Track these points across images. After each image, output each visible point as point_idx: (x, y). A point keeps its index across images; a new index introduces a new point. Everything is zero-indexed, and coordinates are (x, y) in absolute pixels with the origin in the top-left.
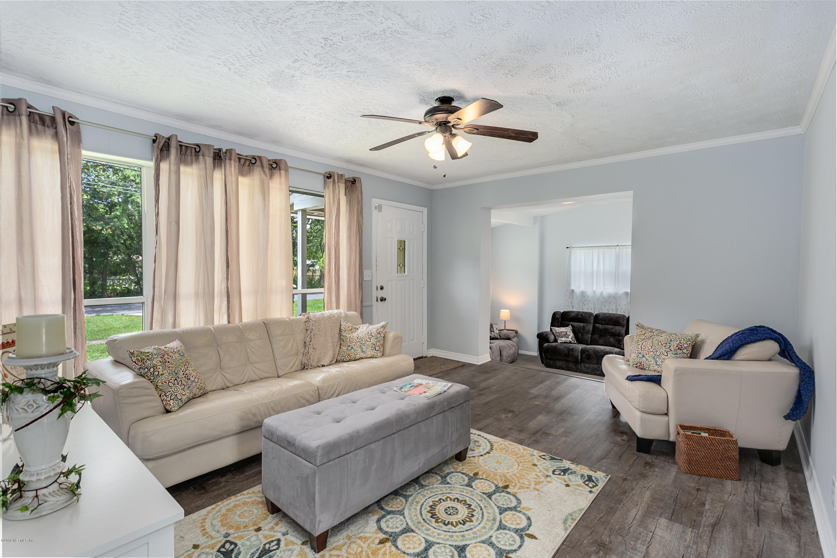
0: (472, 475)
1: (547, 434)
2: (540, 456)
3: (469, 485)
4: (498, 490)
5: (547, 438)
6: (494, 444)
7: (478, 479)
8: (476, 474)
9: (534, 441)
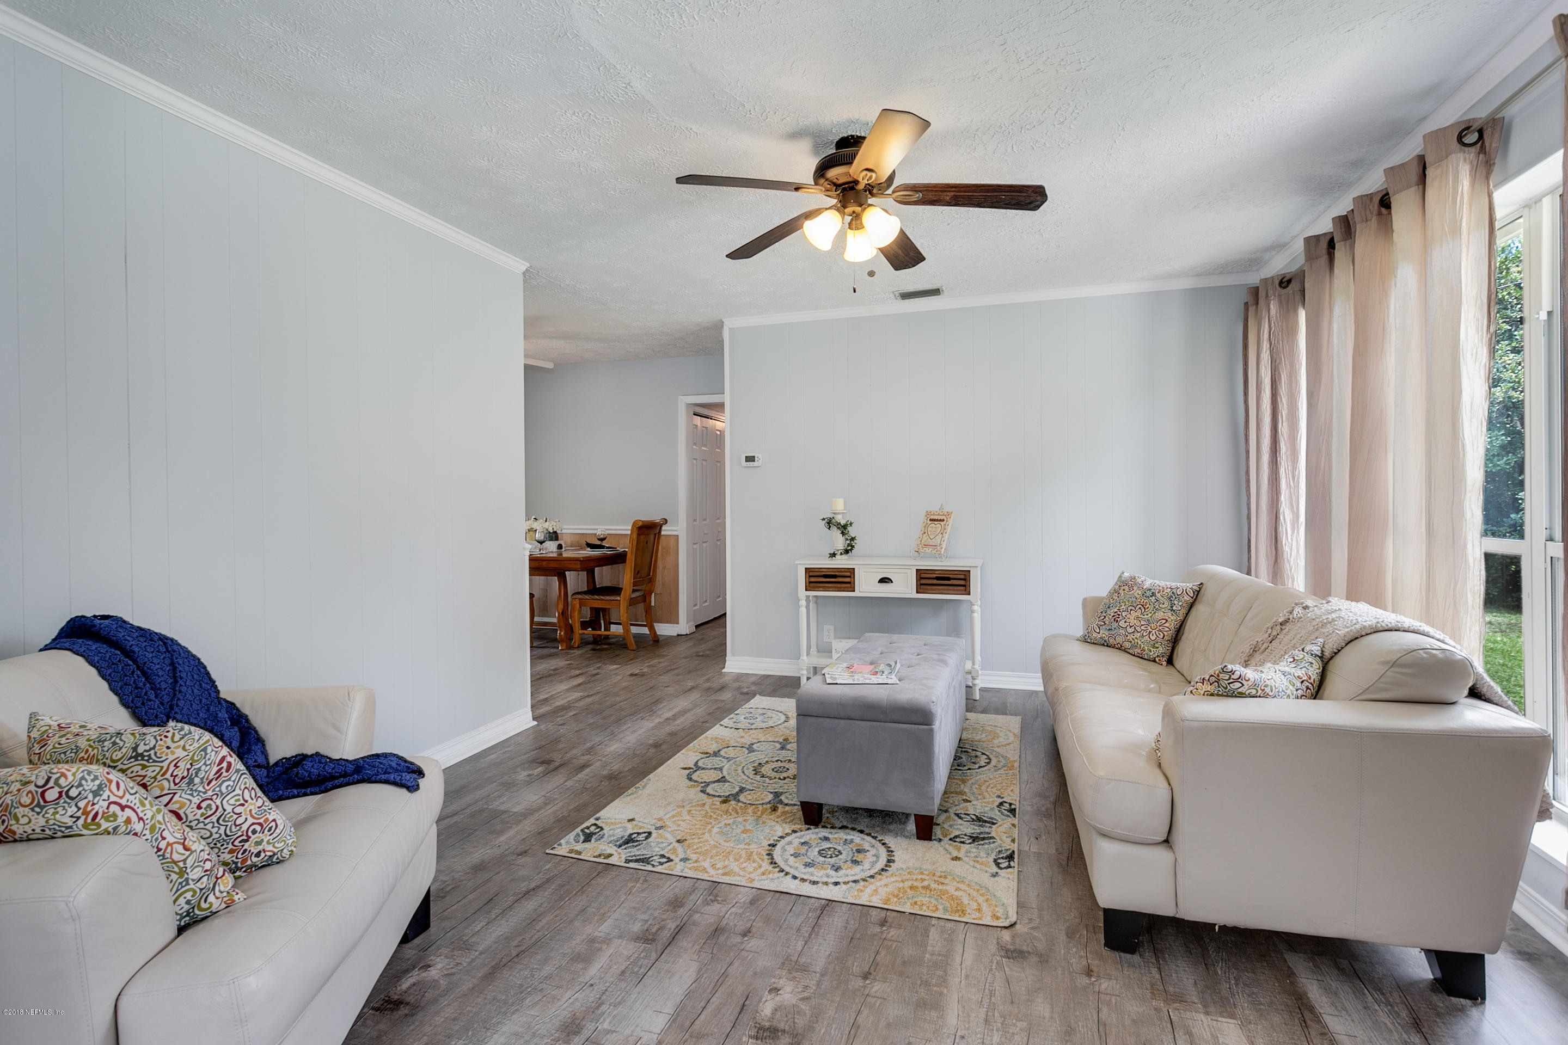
0: (780, 806)
1: (647, 938)
2: (670, 860)
3: (777, 795)
4: (736, 796)
5: (647, 921)
6: (770, 868)
7: (769, 802)
8: (774, 809)
9: (681, 905)
